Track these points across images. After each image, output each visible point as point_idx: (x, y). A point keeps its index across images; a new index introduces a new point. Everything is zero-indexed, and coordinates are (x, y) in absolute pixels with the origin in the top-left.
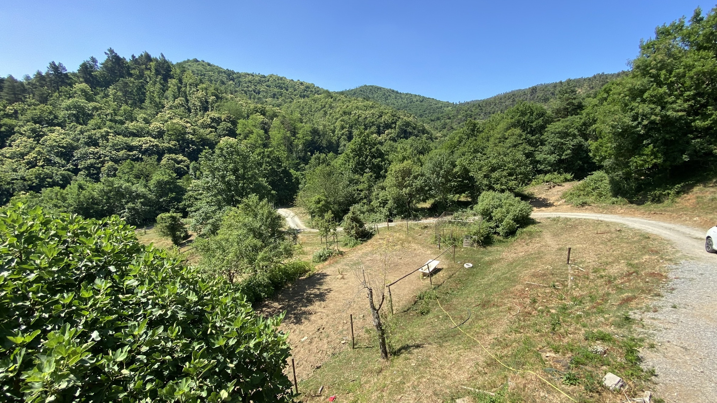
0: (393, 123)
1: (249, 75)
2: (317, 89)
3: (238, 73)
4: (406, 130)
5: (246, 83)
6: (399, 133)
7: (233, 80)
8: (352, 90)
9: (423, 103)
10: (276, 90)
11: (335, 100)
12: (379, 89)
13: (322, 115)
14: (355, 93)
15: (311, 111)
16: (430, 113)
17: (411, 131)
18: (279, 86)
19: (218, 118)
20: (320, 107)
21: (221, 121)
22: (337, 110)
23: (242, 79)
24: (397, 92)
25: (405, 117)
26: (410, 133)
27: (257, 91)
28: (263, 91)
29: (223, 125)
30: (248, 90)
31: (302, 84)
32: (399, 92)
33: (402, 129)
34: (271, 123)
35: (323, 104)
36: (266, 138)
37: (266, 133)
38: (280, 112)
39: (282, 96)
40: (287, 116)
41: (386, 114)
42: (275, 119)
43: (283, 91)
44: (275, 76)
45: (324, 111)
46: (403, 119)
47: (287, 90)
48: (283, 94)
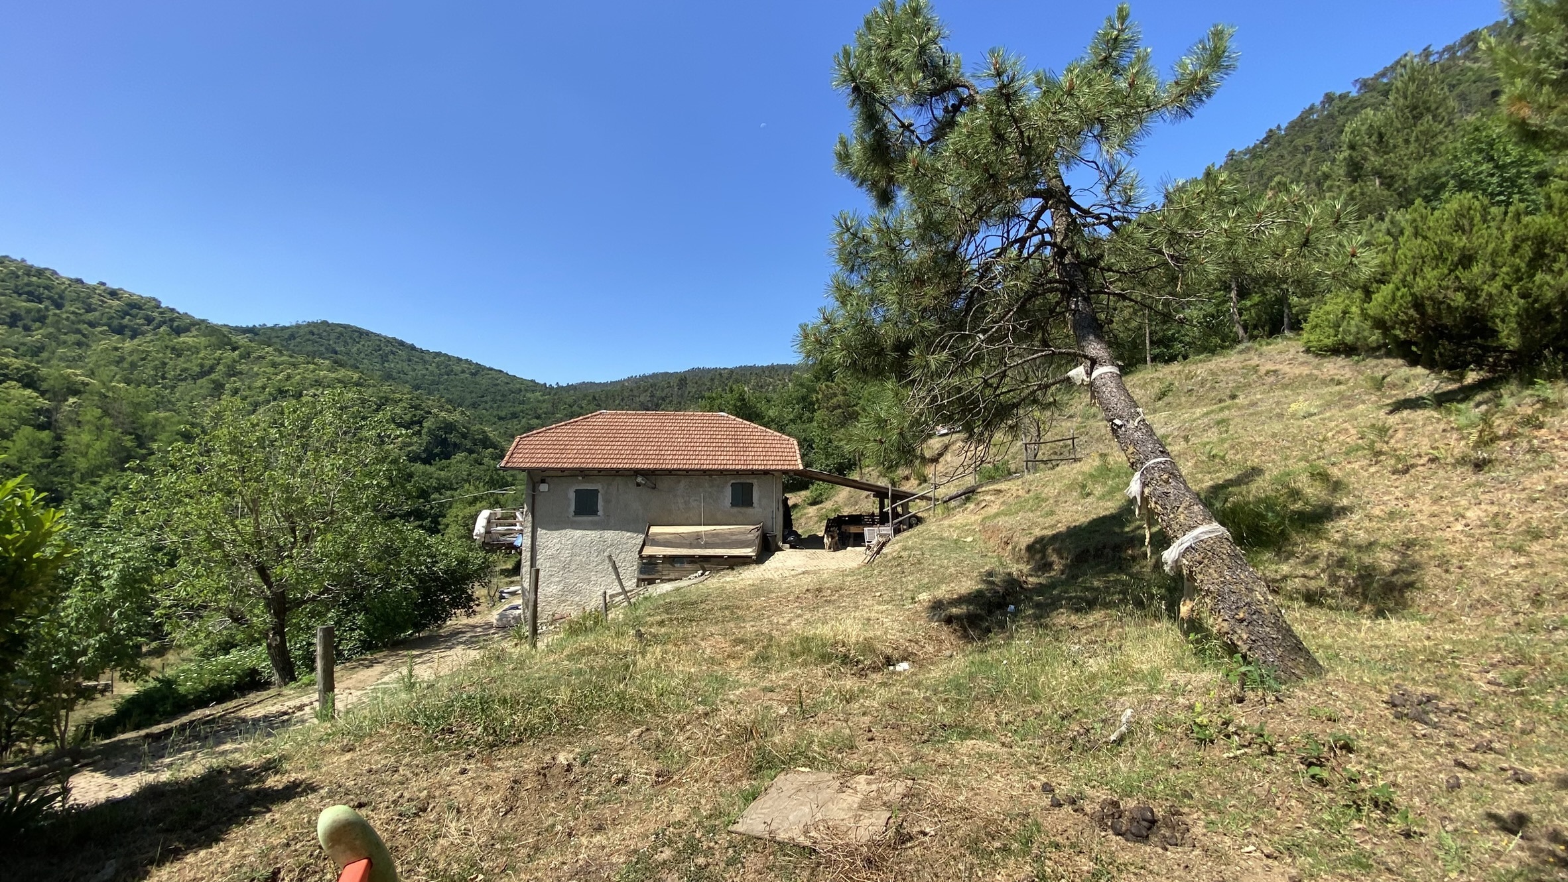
0: (413, 423)
2: (168, 315)
4: (446, 439)
6: (429, 443)
8: (284, 328)
9: (478, 379)
10: (22, 304)
11: (246, 355)
12: (362, 334)
13: (204, 391)
14: (292, 337)
15: (164, 378)
16: (494, 401)
17: (458, 441)
18: (30, 293)
20: (197, 369)
22: (259, 384)
24: (413, 348)
25: (443, 414)
26: (455, 445)
31: (113, 294)
32: (418, 346)
33: (436, 436)
34: (57, 409)
35: (208, 363)
36: (56, 452)
37: (59, 438)
38: (87, 384)
39: (43, 323)
40: (110, 394)
41: (397, 402)
42: (71, 400)
43: (47, 308)
44: (13, 261)
45: (214, 382)
46: (437, 416)
47: (59, 306)
48: (45, 317)
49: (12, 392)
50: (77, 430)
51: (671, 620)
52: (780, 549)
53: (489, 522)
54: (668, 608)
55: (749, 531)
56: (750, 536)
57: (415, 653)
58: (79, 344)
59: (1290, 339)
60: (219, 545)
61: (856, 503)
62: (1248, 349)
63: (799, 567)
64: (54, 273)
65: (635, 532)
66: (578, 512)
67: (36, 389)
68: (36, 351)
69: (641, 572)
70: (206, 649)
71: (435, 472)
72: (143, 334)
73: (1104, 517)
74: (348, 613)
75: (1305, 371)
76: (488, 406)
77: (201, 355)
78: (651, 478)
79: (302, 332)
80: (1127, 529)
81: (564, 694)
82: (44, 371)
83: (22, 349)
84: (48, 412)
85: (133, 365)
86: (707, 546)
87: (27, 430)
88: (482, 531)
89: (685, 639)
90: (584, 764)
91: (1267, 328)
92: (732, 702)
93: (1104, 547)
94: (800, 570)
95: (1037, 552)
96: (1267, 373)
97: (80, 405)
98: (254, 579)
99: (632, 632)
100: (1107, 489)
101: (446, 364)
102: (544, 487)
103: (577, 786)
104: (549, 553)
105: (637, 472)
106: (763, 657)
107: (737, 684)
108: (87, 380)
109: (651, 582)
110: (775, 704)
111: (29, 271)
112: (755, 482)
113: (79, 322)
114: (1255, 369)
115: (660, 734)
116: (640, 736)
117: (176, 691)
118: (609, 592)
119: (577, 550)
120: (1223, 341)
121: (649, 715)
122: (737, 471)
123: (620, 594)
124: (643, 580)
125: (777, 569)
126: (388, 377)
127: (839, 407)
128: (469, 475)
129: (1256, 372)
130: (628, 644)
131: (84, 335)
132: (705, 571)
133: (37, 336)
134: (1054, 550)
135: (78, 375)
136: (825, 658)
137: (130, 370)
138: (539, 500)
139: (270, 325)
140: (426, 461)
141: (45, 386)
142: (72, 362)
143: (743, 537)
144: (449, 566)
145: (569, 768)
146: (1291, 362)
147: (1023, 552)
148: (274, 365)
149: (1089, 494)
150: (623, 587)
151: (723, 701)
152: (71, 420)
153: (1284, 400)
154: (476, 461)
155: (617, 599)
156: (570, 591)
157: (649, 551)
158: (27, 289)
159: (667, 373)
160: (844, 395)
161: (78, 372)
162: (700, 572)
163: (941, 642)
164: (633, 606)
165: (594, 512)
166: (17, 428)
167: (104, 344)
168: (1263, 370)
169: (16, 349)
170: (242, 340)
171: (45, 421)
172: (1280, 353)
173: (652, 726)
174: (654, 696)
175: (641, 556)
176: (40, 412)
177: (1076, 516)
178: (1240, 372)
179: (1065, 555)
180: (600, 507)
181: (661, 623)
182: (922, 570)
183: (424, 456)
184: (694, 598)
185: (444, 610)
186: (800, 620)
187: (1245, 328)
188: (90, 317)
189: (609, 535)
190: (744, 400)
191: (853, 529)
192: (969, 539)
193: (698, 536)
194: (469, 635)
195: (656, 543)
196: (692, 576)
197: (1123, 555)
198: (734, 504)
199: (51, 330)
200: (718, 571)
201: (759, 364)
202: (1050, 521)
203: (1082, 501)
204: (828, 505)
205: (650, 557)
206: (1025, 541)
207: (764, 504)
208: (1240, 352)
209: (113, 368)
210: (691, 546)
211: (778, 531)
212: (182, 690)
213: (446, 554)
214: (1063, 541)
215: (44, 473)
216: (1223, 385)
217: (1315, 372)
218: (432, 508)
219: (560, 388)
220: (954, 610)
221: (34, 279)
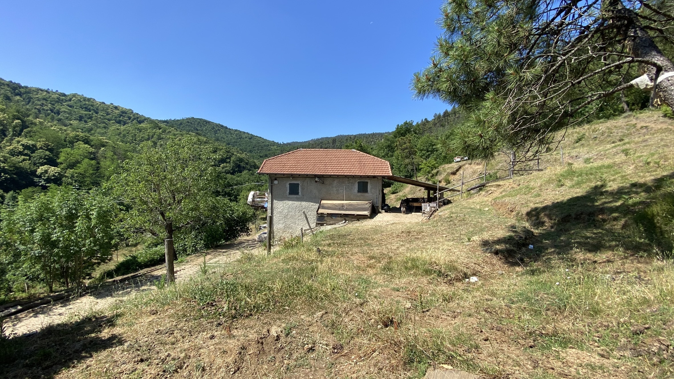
0: (227, 158)
1: (42, 90)
2: (136, 116)
3: (26, 87)
4: (240, 165)
5: (39, 100)
6: (233, 166)
7: (20, 94)
8: (178, 120)
9: (252, 140)
10: (83, 112)
11: (164, 131)
12: (207, 122)
14: (181, 124)
15: (135, 140)
16: (258, 149)
18: (86, 108)
19: (32, 145)
20: (147, 137)
21: (37, 149)
23: (34, 96)
24: (226, 128)
25: (238, 155)
26: (243, 167)
27: (55, 110)
28: (65, 112)
29: (39, 153)
30: (43, 109)
31: (116, 108)
32: (228, 127)
33: (236, 164)
34: (97, 152)
35: (151, 134)
36: (98, 168)
37: (98, 163)
38: (108, 143)
39: (92, 120)
40: (116, 146)
41: (221, 150)
42: (102, 149)
43: (92, 114)
44: (79, 95)
45: (153, 142)
46: (236, 155)
47: (97, 113)
48: (92, 117)
49: (81, 146)
50: (104, 160)
51: (334, 243)
52: (380, 213)
53: (254, 196)
54: (332, 237)
55: (366, 204)
56: (366, 206)
57: (224, 250)
58: (105, 127)
59: (653, 110)
60: (146, 203)
61: (414, 193)
62: (630, 116)
63: (390, 220)
64: (94, 100)
65: (314, 202)
66: (291, 193)
67: (89, 145)
68: (90, 130)
69: (318, 220)
70: (149, 245)
71: (236, 178)
72: (128, 123)
73: (578, 197)
74: (200, 233)
75: (664, 126)
76: (256, 152)
77: (148, 131)
78: (322, 178)
79: (184, 122)
80: (597, 204)
81: (278, 285)
82: (92, 138)
83: (84, 129)
84: (94, 153)
85: (124, 136)
86: (347, 210)
87: (86, 160)
88: (251, 200)
89: (342, 255)
90: (287, 335)
91: (640, 105)
92: (375, 297)
93: (582, 214)
94: (391, 222)
95: (533, 216)
96: (642, 127)
97: (106, 151)
98: (160, 217)
99: (315, 249)
100: (574, 182)
101: (240, 134)
102: (276, 182)
103: (283, 351)
104: (279, 210)
105: (316, 176)
106: (387, 268)
107: (376, 285)
108: (107, 141)
109: (322, 225)
110: (401, 299)
111: (85, 99)
112: (369, 181)
113: (104, 119)
114: (635, 126)
115: (333, 316)
116: (322, 317)
117: (137, 261)
118: (304, 228)
119: (290, 210)
120: (615, 112)
121: (327, 302)
122: (361, 176)
123: (309, 229)
124: (319, 224)
125: (380, 221)
126: (217, 140)
127: (407, 148)
128: (249, 179)
129: (635, 127)
130: (313, 256)
131: (106, 124)
132: (346, 221)
133: (90, 124)
134: (545, 215)
135: (104, 139)
136: (427, 272)
137: (123, 137)
138: (274, 187)
139: (173, 119)
140: (232, 174)
141: (92, 143)
142: (102, 134)
143: (364, 206)
144: (239, 215)
145: (278, 338)
146: (655, 122)
147: (524, 216)
148: (175, 135)
149: (562, 185)
150: (310, 227)
151: (370, 295)
152: (102, 156)
153: (665, 138)
154: (251, 174)
155: (307, 232)
156: (287, 227)
157: (321, 211)
158: (85, 106)
159: (327, 138)
160: (409, 143)
161: (104, 138)
162: (344, 221)
163: (494, 265)
164: (315, 235)
165: (297, 193)
166: (83, 159)
167: (113, 128)
168: (639, 126)
169: (82, 130)
170: (163, 125)
171: (93, 157)
172: (649, 117)
173: (329, 310)
174: (329, 290)
175: (317, 213)
176: (91, 153)
177: (556, 197)
178: (625, 127)
179: (554, 218)
180: (300, 191)
181: (329, 245)
182: (467, 224)
183: (231, 171)
184: (344, 233)
185: (237, 233)
186: (403, 248)
187: (628, 105)
188: (108, 117)
189: (304, 203)
190: (362, 147)
191: (415, 204)
192: (487, 209)
193: (343, 205)
194: (246, 244)
195: (324, 208)
196: (340, 223)
197: (596, 218)
198: (359, 191)
199: (94, 122)
200: (352, 221)
201: (367, 133)
202: (538, 199)
203: (558, 189)
204: (401, 194)
205: (322, 213)
206: (525, 210)
207: (373, 191)
208: (625, 117)
209: (117, 136)
210: (340, 209)
211: (379, 204)
212: (139, 260)
213: (238, 210)
214: (550, 210)
215: (94, 176)
216: (615, 134)
217: (670, 127)
218: (234, 192)
219: (284, 144)
220: (498, 247)
221: (87, 102)
